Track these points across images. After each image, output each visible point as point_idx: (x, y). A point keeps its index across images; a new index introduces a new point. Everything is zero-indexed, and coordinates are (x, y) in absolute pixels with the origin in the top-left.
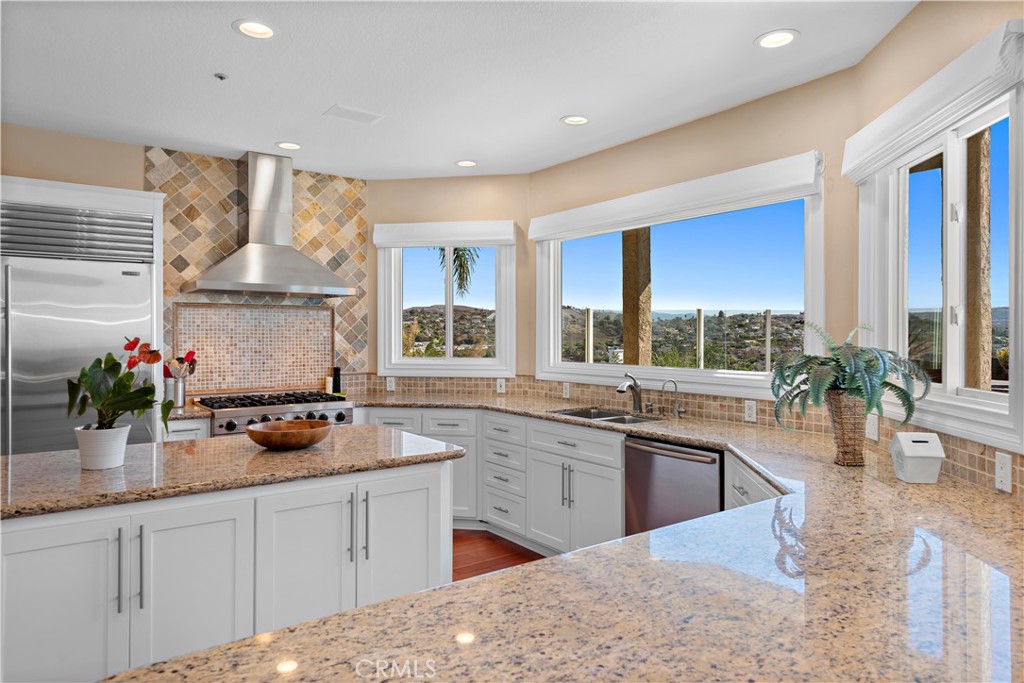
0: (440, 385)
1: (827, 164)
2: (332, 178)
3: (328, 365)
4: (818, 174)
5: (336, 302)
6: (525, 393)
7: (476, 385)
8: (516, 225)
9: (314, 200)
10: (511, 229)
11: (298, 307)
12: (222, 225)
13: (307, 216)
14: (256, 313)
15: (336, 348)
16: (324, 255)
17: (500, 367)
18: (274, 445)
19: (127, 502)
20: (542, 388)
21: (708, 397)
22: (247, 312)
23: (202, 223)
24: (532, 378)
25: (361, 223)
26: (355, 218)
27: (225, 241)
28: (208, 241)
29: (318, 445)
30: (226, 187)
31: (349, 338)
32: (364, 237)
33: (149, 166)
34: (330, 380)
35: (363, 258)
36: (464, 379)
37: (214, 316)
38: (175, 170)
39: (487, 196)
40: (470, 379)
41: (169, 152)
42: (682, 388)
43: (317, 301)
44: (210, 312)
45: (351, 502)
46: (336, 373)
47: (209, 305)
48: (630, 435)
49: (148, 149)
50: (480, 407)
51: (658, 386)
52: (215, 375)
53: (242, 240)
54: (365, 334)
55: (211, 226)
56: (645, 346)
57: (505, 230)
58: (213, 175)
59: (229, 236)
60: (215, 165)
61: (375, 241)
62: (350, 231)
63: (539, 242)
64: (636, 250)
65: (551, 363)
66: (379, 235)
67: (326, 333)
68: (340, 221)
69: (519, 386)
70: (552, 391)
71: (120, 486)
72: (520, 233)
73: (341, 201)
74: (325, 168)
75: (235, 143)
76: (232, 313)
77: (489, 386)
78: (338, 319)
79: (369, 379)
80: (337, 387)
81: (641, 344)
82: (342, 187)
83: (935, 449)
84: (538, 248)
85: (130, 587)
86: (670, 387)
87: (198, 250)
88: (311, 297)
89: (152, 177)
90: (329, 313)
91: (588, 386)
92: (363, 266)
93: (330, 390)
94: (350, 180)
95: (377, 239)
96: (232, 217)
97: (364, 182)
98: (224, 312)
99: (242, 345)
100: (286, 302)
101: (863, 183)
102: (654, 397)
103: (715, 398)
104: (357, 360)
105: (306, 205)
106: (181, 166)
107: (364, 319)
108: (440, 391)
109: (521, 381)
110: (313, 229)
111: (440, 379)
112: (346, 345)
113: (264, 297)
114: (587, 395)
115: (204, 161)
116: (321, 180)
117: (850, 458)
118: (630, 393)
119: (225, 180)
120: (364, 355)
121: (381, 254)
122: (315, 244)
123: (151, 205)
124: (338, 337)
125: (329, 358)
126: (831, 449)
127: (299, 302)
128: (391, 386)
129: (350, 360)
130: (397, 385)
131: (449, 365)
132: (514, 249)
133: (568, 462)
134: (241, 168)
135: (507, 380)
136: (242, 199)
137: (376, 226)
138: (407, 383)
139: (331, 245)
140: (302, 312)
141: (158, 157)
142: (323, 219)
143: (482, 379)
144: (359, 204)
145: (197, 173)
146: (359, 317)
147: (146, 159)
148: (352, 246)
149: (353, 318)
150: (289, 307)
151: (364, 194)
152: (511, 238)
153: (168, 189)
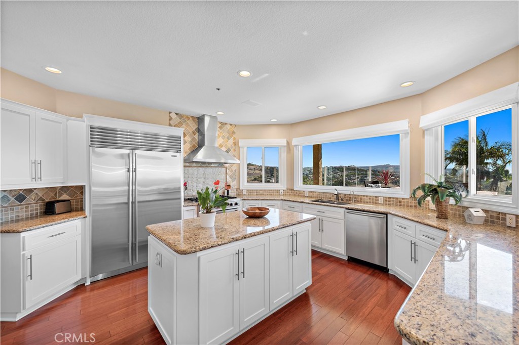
0: (261, 192)
1: (411, 124)
2: (226, 124)
4: (410, 127)
5: (227, 165)
6: (290, 194)
7: (273, 192)
8: (287, 141)
9: (221, 131)
11: (216, 167)
12: (193, 139)
13: (219, 136)
14: (204, 169)
15: (227, 180)
16: (224, 149)
17: (280, 186)
18: (252, 216)
19: (239, 240)
20: (296, 193)
21: (364, 196)
22: (201, 169)
23: (187, 138)
24: (292, 190)
25: (234, 139)
26: (233, 137)
27: (194, 145)
28: (189, 145)
30: (193, 126)
31: (231, 177)
32: (236, 143)
33: (171, 119)
35: (235, 150)
36: (269, 190)
38: (179, 120)
39: (273, 131)
40: (271, 190)
41: (177, 114)
43: (221, 165)
44: (190, 169)
45: (293, 236)
48: (347, 209)
49: (170, 113)
50: (282, 200)
51: (345, 192)
52: (191, 190)
53: (201, 145)
54: (236, 175)
55: (190, 139)
57: (284, 142)
58: (190, 122)
59: (195, 143)
60: (191, 118)
61: (240, 145)
62: (231, 141)
63: (295, 146)
65: (299, 185)
66: (242, 143)
67: (224, 175)
68: (228, 138)
69: (288, 192)
70: (301, 194)
72: (288, 143)
73: (229, 132)
74: (224, 121)
75: (198, 112)
76: (196, 169)
77: (277, 192)
78: (228, 171)
79: (237, 190)
80: (228, 194)
81: (320, 178)
82: (228, 127)
84: (295, 148)
85: (241, 270)
88: (220, 163)
89: (171, 122)
90: (225, 169)
91: (315, 192)
92: (235, 153)
93: (226, 195)
94: (231, 125)
96: (196, 136)
97: (235, 125)
98: (194, 168)
99: (199, 180)
100: (213, 165)
101: (427, 130)
103: (367, 196)
104: (233, 184)
105: (218, 133)
106: (180, 119)
107: (235, 171)
108: (261, 194)
109: (288, 191)
110: (220, 141)
111: (261, 190)
112: (230, 180)
113: (203, 164)
114: (315, 195)
115: (188, 117)
116: (223, 124)
118: (334, 196)
119: (194, 124)
120: (236, 182)
121: (241, 149)
122: (221, 146)
123: (179, 132)
124: (228, 177)
126: (435, 215)
127: (217, 165)
128: (245, 193)
129: (231, 185)
130: (247, 192)
131: (263, 186)
132: (286, 148)
133: (321, 218)
134: (200, 120)
135: (284, 190)
136: (200, 131)
137: (240, 140)
138: (250, 192)
139: (226, 146)
140: (217, 169)
141: (173, 116)
142: (223, 137)
143: (275, 190)
144: (234, 133)
145: (185, 121)
146: (234, 170)
147: (170, 116)
148: (232, 147)
149: (232, 171)
150: (213, 167)
151: (235, 129)
152: (285, 144)
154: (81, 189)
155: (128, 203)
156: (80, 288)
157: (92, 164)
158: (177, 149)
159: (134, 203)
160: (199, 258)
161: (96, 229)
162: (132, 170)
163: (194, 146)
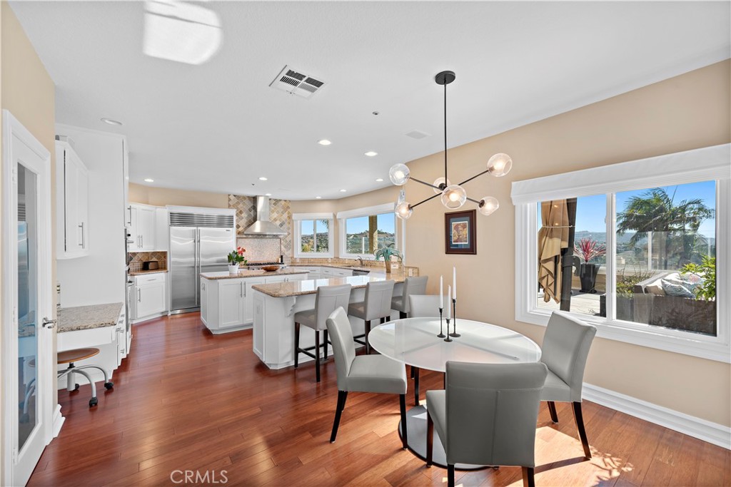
0: (312, 260)
2: (280, 200)
3: (279, 255)
5: (282, 237)
6: (337, 262)
8: (333, 214)
9: (275, 207)
12: (249, 215)
13: (273, 212)
14: (259, 240)
15: (282, 250)
16: (278, 223)
17: (330, 254)
18: (268, 270)
19: (243, 277)
20: (340, 260)
22: (256, 240)
23: (244, 215)
24: (338, 258)
25: (289, 213)
26: (287, 212)
28: (246, 220)
29: (277, 271)
30: (249, 204)
31: (285, 247)
32: (290, 217)
33: (230, 200)
34: (280, 259)
35: (289, 223)
36: (319, 259)
37: (247, 241)
38: (236, 201)
39: (326, 205)
40: (321, 258)
41: (235, 196)
43: (276, 236)
46: (282, 257)
48: (355, 270)
49: (229, 195)
50: (322, 266)
52: (248, 257)
53: (255, 220)
54: (290, 245)
55: (246, 216)
56: (375, 249)
57: (330, 215)
58: (247, 201)
59: (251, 218)
60: (247, 199)
61: (293, 219)
62: (285, 216)
63: (340, 219)
64: (373, 221)
65: (343, 254)
66: (295, 216)
67: (279, 246)
68: (283, 213)
69: (335, 260)
70: (342, 261)
72: (335, 216)
73: (283, 207)
74: (278, 198)
75: (253, 194)
76: (252, 240)
77: (325, 260)
78: (282, 241)
79: (291, 258)
80: (282, 261)
82: (283, 203)
85: (243, 293)
86: (368, 259)
87: (243, 223)
88: (274, 235)
90: (279, 240)
92: (289, 226)
93: (280, 261)
94: (285, 201)
96: (252, 213)
97: (290, 201)
98: (250, 240)
99: (255, 249)
102: (366, 262)
104: (287, 253)
105: (273, 209)
106: (238, 199)
107: (290, 241)
108: (312, 262)
109: (335, 258)
110: (275, 215)
112: (285, 249)
113: (259, 236)
115: (244, 198)
116: (277, 201)
117: (388, 271)
118: (359, 261)
119: (250, 202)
120: (290, 252)
121: (294, 222)
122: (275, 220)
123: (233, 212)
124: (282, 247)
125: (279, 253)
126: (385, 270)
127: (271, 237)
128: (298, 261)
130: (300, 260)
131: (313, 255)
132: (333, 222)
134: (255, 199)
135: (331, 258)
136: (255, 208)
137: (293, 214)
138: (303, 260)
139: (280, 220)
140: (272, 240)
141: (232, 197)
142: (278, 212)
143: (323, 258)
144: (288, 207)
145: (242, 201)
147: (229, 198)
148: (286, 220)
149: (287, 241)
150: (268, 238)
151: (290, 205)
152: (332, 217)
153: (235, 206)
154: (164, 254)
155: (194, 267)
156: (164, 317)
157: (172, 236)
158: (231, 225)
159: (198, 267)
160: (218, 283)
161: (175, 281)
162: (197, 241)
163: (250, 221)
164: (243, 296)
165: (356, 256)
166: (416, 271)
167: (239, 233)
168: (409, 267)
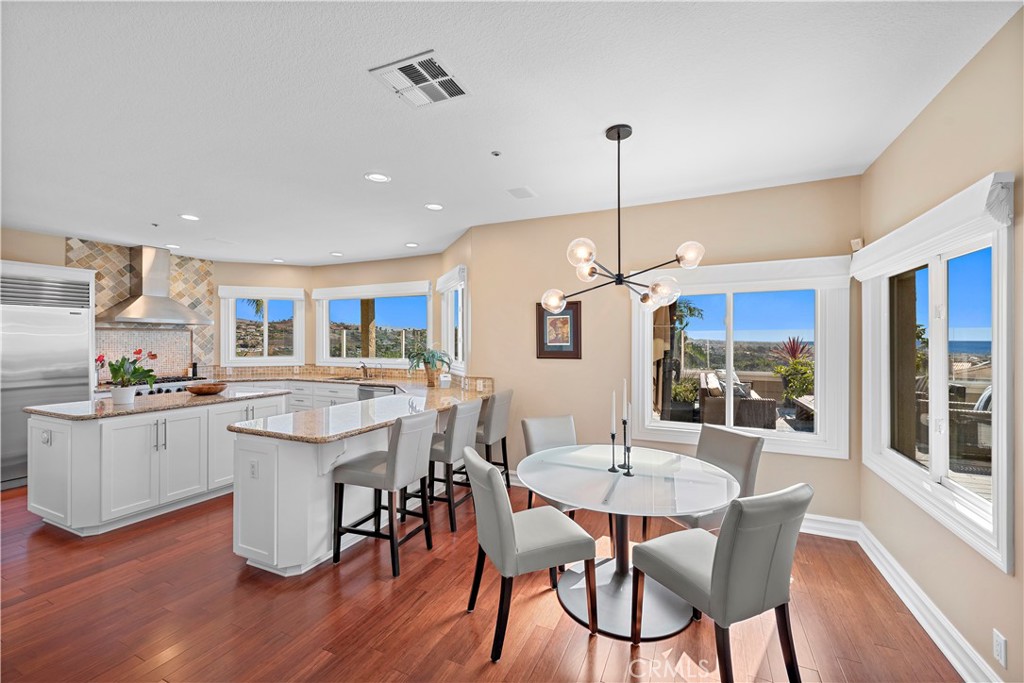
0: (261, 371)
1: (432, 284)
2: (191, 259)
3: (189, 361)
4: (430, 289)
5: (193, 328)
6: (310, 373)
7: (282, 370)
8: (305, 291)
9: (180, 271)
10: (303, 293)
11: (170, 330)
12: (120, 283)
13: (175, 280)
14: (142, 333)
15: (194, 352)
16: (186, 301)
17: (296, 360)
19: (159, 410)
20: (319, 369)
22: (136, 333)
23: (105, 282)
24: (314, 365)
25: (209, 284)
26: (206, 282)
27: (121, 293)
28: (110, 292)
29: (222, 393)
30: (122, 262)
31: (201, 347)
32: (212, 292)
33: (69, 249)
34: (191, 370)
35: (211, 303)
36: (275, 367)
38: (87, 252)
39: (289, 274)
40: (279, 367)
41: (83, 241)
42: (384, 366)
43: (181, 327)
44: (112, 333)
45: (247, 411)
46: (194, 366)
47: (111, 329)
48: (361, 385)
49: (68, 239)
50: (287, 380)
51: (373, 366)
53: (135, 293)
54: (213, 344)
55: (111, 284)
56: (372, 349)
57: (299, 293)
58: (113, 255)
60: (114, 249)
61: (219, 294)
62: (202, 288)
63: (318, 300)
65: (324, 358)
66: (223, 291)
67: (188, 344)
68: (196, 283)
69: (307, 370)
70: (325, 371)
71: (132, 408)
72: (307, 295)
73: (197, 272)
74: (187, 253)
75: (130, 241)
76: (126, 333)
77: (289, 369)
78: (195, 336)
79: (215, 368)
80: (195, 373)
81: (370, 346)
82: (198, 264)
83: (449, 377)
84: (317, 303)
85: (161, 441)
86: (379, 366)
87: (107, 296)
88: (177, 325)
89: (70, 254)
90: (189, 333)
91: (343, 368)
92: (211, 308)
93: (190, 375)
94: (202, 261)
95: (221, 293)
96: (126, 279)
97: (212, 262)
98: (121, 333)
100: (162, 327)
101: (443, 294)
102: (373, 371)
104: (206, 359)
105: (175, 274)
106: (91, 249)
107: (212, 336)
109: (307, 367)
110: (178, 287)
111: (260, 367)
112: (200, 351)
113: (141, 326)
114: (343, 372)
115: (107, 247)
116: (184, 260)
117: (431, 385)
118: (362, 370)
119: (122, 258)
120: (212, 356)
121: (222, 301)
122: (180, 295)
124: (195, 346)
125: (189, 358)
127: (171, 327)
129: (203, 359)
130: (234, 371)
131: (267, 361)
132: (304, 303)
133: (334, 399)
134: (135, 253)
135: (300, 367)
136: (134, 270)
137: (220, 287)
138: (240, 370)
139: (191, 296)
140: (171, 333)
141: (75, 244)
142: (186, 281)
143: (285, 366)
144: (208, 273)
145: (103, 253)
146: (208, 335)
147: (67, 245)
148: (204, 296)
149: (205, 336)
150: (164, 330)
151: (211, 269)
152: (302, 297)
153: (84, 263)
158: (84, 302)
160: (101, 426)
163: (120, 295)
164: (161, 448)
165: (357, 362)
166: (488, 383)
167: (98, 319)
168: (477, 378)
